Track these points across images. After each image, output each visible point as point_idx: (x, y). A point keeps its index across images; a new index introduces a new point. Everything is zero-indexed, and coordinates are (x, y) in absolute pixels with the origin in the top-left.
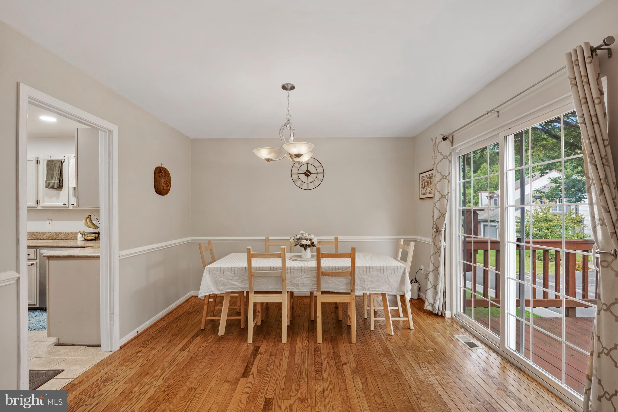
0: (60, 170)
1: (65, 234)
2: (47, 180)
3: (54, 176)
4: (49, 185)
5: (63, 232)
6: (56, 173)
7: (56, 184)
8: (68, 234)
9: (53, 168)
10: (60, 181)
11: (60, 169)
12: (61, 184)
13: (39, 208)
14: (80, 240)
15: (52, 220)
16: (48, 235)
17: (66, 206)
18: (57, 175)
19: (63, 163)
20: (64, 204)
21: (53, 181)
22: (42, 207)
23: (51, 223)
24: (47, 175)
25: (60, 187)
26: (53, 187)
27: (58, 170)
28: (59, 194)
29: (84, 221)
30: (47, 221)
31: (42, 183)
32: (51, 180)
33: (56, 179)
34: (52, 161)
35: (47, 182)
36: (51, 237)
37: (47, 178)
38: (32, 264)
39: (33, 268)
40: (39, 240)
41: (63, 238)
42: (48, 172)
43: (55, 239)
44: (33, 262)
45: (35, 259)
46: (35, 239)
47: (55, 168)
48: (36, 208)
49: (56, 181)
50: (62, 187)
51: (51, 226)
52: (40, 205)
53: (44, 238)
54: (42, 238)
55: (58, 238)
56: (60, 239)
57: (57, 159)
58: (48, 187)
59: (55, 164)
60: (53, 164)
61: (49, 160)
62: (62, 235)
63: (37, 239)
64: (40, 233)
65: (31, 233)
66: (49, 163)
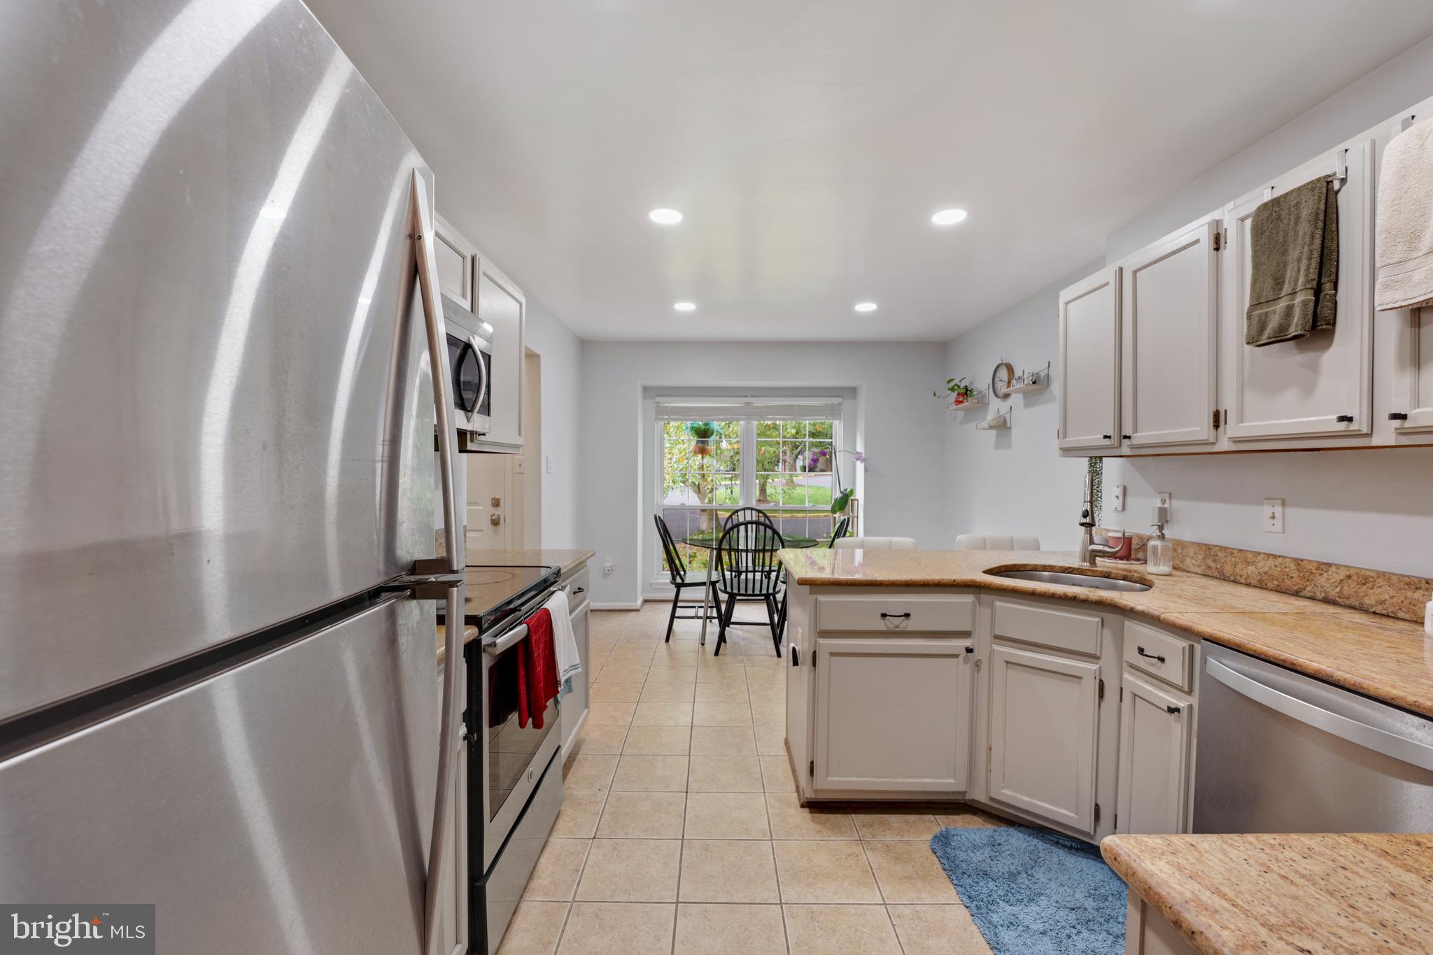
0: (1319, 233)
1: (1349, 577)
2: (1253, 307)
3: (1289, 273)
4: (1262, 326)
5: (1338, 566)
6: (1296, 253)
7: (1297, 312)
9: (1281, 234)
10: (1318, 292)
11: (1321, 224)
12: (1325, 311)
13: (1224, 445)
15: (1284, 504)
16: (1265, 565)
17: (1354, 426)
18: (1305, 262)
19: (1337, 191)
20: (1342, 419)
21: (1282, 304)
22: (1236, 441)
23: (1278, 515)
24: (1254, 282)
25: (1320, 327)
26: (1280, 338)
27: (1307, 240)
28: (1314, 368)
30: (1261, 504)
31: (1235, 324)
32: (1274, 300)
33: (1299, 289)
34: (1276, 202)
35: (1257, 319)
36: (1277, 580)
37: (1255, 296)
38: (1173, 707)
39: (1177, 729)
40: (1230, 581)
41: (1333, 593)
42: (1257, 265)
43: (1296, 594)
44: (1176, 700)
45: (1186, 689)
46: (1216, 574)
47: (1291, 233)
48: (1212, 446)
49: (1299, 293)
50: (1331, 327)
51: (1278, 527)
52: (1225, 433)
53: (1248, 577)
54: (1241, 576)
55: (1308, 589)
56: (1320, 595)
57: (1304, 186)
58: (1259, 343)
59: (1292, 216)
60: (1283, 217)
61: (1265, 205)
62: (1328, 580)
63: (1223, 577)
64: (1236, 552)
65: (1204, 548)
66: (1262, 224)
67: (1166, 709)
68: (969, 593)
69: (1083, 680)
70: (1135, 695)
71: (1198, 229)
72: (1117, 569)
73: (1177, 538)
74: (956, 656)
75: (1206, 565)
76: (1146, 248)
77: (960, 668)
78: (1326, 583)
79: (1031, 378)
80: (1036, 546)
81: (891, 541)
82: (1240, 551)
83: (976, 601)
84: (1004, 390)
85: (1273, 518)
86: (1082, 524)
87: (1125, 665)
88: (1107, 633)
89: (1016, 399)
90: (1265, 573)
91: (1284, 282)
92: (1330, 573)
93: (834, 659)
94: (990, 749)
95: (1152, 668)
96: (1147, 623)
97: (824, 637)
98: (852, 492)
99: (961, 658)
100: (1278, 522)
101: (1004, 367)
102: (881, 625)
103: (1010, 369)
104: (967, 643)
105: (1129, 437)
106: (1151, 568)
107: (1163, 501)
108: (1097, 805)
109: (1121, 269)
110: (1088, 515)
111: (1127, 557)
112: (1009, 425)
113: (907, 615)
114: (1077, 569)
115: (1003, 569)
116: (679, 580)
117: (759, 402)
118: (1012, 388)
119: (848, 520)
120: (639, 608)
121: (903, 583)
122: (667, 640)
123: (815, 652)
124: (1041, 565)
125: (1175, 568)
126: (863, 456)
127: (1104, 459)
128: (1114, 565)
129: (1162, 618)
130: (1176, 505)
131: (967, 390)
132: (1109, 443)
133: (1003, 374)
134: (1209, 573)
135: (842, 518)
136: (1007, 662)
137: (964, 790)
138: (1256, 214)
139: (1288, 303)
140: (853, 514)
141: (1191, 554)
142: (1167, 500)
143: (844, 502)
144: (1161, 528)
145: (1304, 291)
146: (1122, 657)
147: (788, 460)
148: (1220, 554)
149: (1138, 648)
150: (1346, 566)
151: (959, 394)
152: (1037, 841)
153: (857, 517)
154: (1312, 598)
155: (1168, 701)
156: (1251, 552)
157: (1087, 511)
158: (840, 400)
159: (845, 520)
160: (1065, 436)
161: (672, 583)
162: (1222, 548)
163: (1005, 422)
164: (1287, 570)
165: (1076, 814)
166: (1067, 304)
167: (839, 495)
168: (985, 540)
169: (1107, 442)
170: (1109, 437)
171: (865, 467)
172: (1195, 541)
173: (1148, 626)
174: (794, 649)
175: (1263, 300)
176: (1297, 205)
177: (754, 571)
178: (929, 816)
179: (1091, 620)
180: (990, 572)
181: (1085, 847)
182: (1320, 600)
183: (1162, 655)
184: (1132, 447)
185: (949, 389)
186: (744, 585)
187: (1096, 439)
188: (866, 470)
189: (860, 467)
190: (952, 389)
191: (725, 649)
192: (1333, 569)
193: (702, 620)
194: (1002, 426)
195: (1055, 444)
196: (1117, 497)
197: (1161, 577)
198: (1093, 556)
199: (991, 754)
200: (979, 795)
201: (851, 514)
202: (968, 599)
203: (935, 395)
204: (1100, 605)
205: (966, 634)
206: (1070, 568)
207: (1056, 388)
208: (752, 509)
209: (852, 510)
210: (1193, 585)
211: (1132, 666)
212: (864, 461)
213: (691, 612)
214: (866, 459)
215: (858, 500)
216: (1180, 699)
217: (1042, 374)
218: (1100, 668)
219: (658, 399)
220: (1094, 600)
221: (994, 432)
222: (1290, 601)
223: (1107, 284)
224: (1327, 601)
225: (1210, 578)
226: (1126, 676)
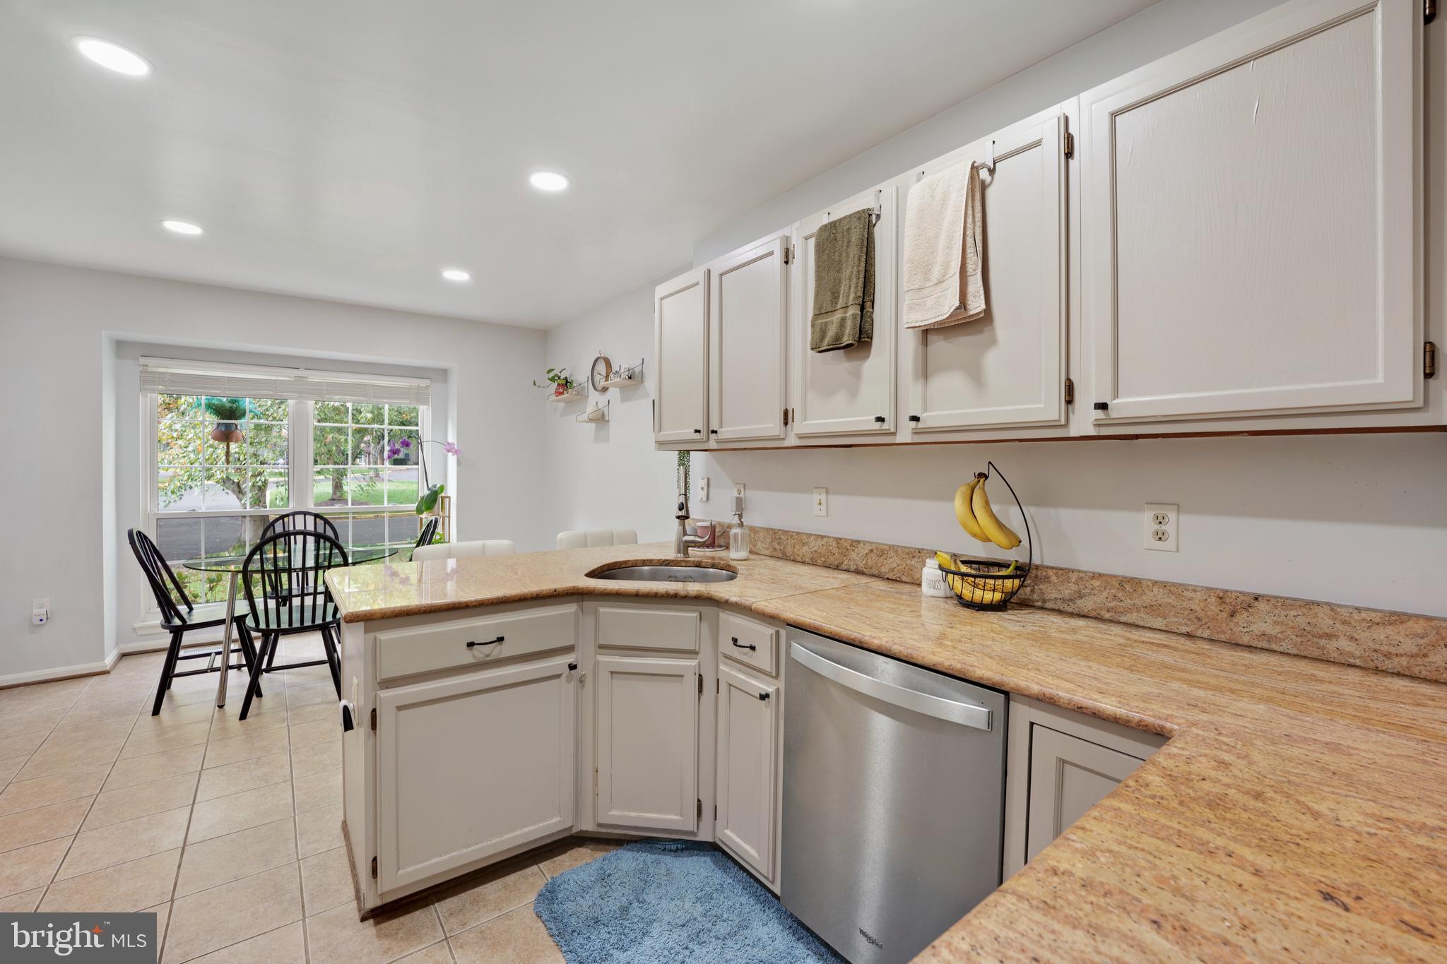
0: (864, 257)
1: (872, 551)
2: (817, 315)
3: (843, 289)
4: (823, 334)
5: (865, 543)
6: (848, 272)
7: (849, 324)
8: (882, 551)
9: (837, 254)
10: (862, 308)
11: (865, 250)
12: (867, 326)
13: (792, 441)
14: (933, 592)
15: (827, 493)
16: (815, 545)
17: (885, 426)
18: (854, 280)
19: (874, 225)
20: (878, 420)
21: (837, 316)
22: (801, 437)
23: (824, 501)
24: (817, 294)
25: (862, 341)
26: (834, 348)
27: (856, 262)
28: (857, 375)
29: (959, 504)
30: (812, 492)
31: (801, 333)
32: (832, 311)
33: (850, 304)
34: (833, 225)
35: (819, 327)
36: (824, 556)
37: (817, 306)
38: (764, 693)
39: (766, 712)
40: (790, 560)
41: (861, 566)
42: (819, 279)
43: (837, 568)
44: (766, 685)
45: (774, 675)
46: (780, 555)
47: (844, 255)
48: (782, 441)
49: (850, 307)
50: (869, 340)
51: (823, 513)
52: (792, 430)
53: (804, 556)
54: (798, 556)
55: (845, 563)
56: (853, 568)
57: (854, 214)
58: (820, 349)
59: (845, 239)
60: (838, 239)
61: (826, 226)
62: (858, 554)
63: (785, 557)
64: (794, 534)
65: (771, 532)
66: (823, 242)
67: (758, 696)
68: (571, 602)
69: (685, 678)
70: (730, 685)
71: (770, 243)
72: (706, 557)
73: (751, 525)
74: (559, 676)
75: (773, 548)
76: (727, 255)
77: (565, 687)
78: (857, 558)
79: (627, 373)
80: (632, 539)
81: (484, 546)
82: (798, 533)
83: (579, 610)
84: (601, 383)
85: (820, 504)
86: (678, 517)
87: (720, 656)
88: (705, 626)
89: (614, 393)
90: (815, 551)
91: (839, 296)
92: (859, 548)
93: (402, 713)
94: (597, 771)
95: (745, 657)
96: (738, 613)
97: (387, 688)
98: (442, 488)
99: (563, 677)
100: (823, 507)
101: (603, 361)
102: (468, 657)
103: (608, 363)
104: (570, 658)
105: (716, 432)
106: (735, 555)
107: (739, 492)
108: (699, 801)
109: (709, 271)
110: (683, 508)
111: (711, 544)
112: (607, 419)
113: (501, 639)
114: (673, 561)
115: (605, 568)
116: (177, 622)
117: (315, 377)
118: (610, 382)
119: (436, 522)
120: (108, 669)
121: (495, 601)
122: (156, 711)
123: (374, 711)
124: (640, 560)
125: (751, 552)
126: (456, 447)
127: (691, 452)
128: (702, 553)
129: (753, 608)
130: (750, 494)
131: (567, 382)
132: (699, 438)
133: (601, 367)
134: (775, 554)
135: (430, 519)
136: (612, 673)
137: (570, 825)
138: (819, 234)
139: (842, 315)
140: (444, 513)
141: (761, 539)
142: (742, 491)
143: (433, 499)
144: (740, 516)
145: (854, 306)
146: (718, 650)
147: (372, 452)
148: (783, 537)
149: (733, 638)
150: (869, 542)
151: (559, 385)
152: (646, 854)
153: (449, 517)
154: (848, 571)
155: (760, 688)
156: (805, 534)
157: (682, 504)
158: (427, 382)
159: (432, 521)
160: (660, 430)
161: (164, 627)
162: (785, 532)
163: (603, 415)
164: (831, 548)
165: (681, 816)
166: (662, 299)
167: (426, 492)
168: (586, 537)
169: (697, 436)
170: (699, 431)
171: (458, 460)
172: (763, 526)
173: (740, 616)
174: (346, 709)
175: (823, 311)
176: (848, 230)
177: (303, 595)
178: (533, 867)
179: (689, 615)
180: (592, 574)
181: (689, 845)
182: (853, 572)
183: (754, 645)
184: (718, 441)
185: (549, 379)
186: (287, 617)
187: (688, 433)
188: (459, 463)
189: (452, 460)
190: (553, 379)
191: (259, 707)
192: (861, 545)
193: (219, 672)
194: (601, 419)
195: (650, 438)
196: (702, 488)
197: (741, 562)
198: (685, 547)
199: (597, 775)
200: (587, 825)
201: (441, 514)
202: (570, 609)
203: (535, 384)
204: (699, 599)
205: (569, 649)
206: (667, 560)
207: (650, 384)
208: (305, 514)
209: (443, 508)
210: (767, 567)
211: (727, 657)
212: (456, 452)
213: (203, 663)
214: (459, 451)
215: (449, 497)
216: (769, 685)
217: (638, 370)
218: (699, 662)
219: (143, 361)
220: (693, 596)
221: (593, 425)
222: (835, 576)
223: (697, 284)
224: (858, 572)
225: (776, 559)
226: (722, 667)
